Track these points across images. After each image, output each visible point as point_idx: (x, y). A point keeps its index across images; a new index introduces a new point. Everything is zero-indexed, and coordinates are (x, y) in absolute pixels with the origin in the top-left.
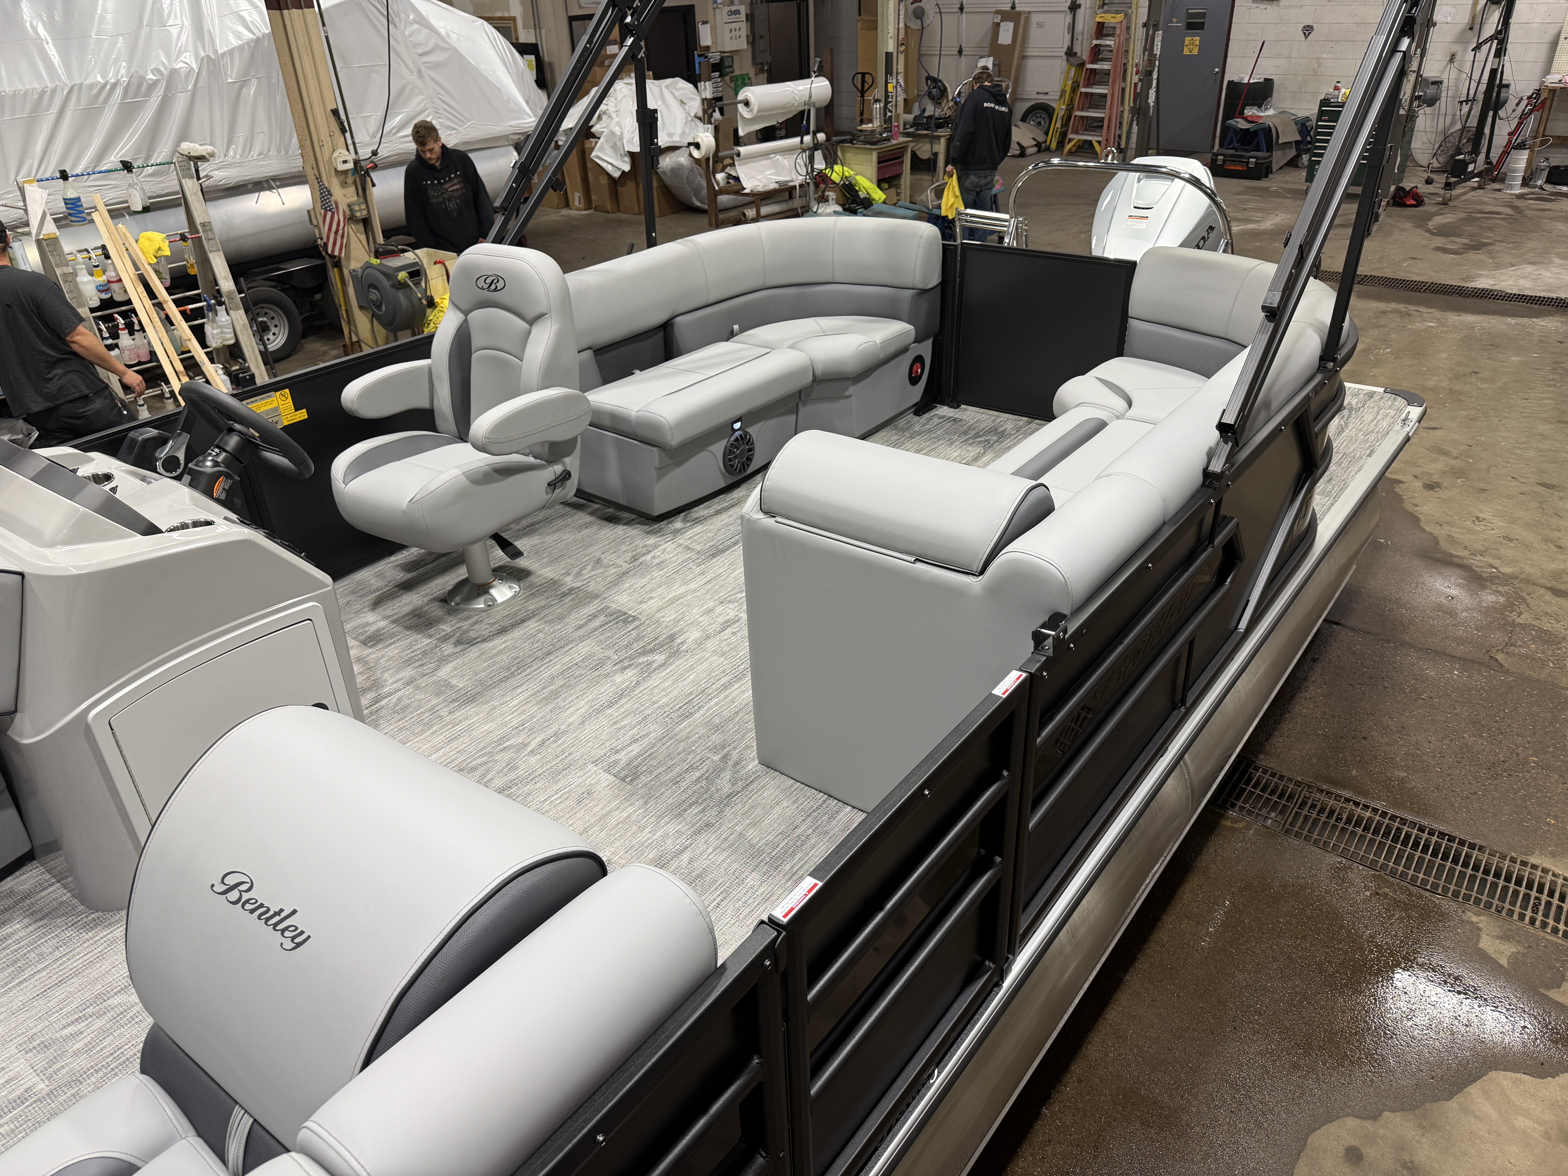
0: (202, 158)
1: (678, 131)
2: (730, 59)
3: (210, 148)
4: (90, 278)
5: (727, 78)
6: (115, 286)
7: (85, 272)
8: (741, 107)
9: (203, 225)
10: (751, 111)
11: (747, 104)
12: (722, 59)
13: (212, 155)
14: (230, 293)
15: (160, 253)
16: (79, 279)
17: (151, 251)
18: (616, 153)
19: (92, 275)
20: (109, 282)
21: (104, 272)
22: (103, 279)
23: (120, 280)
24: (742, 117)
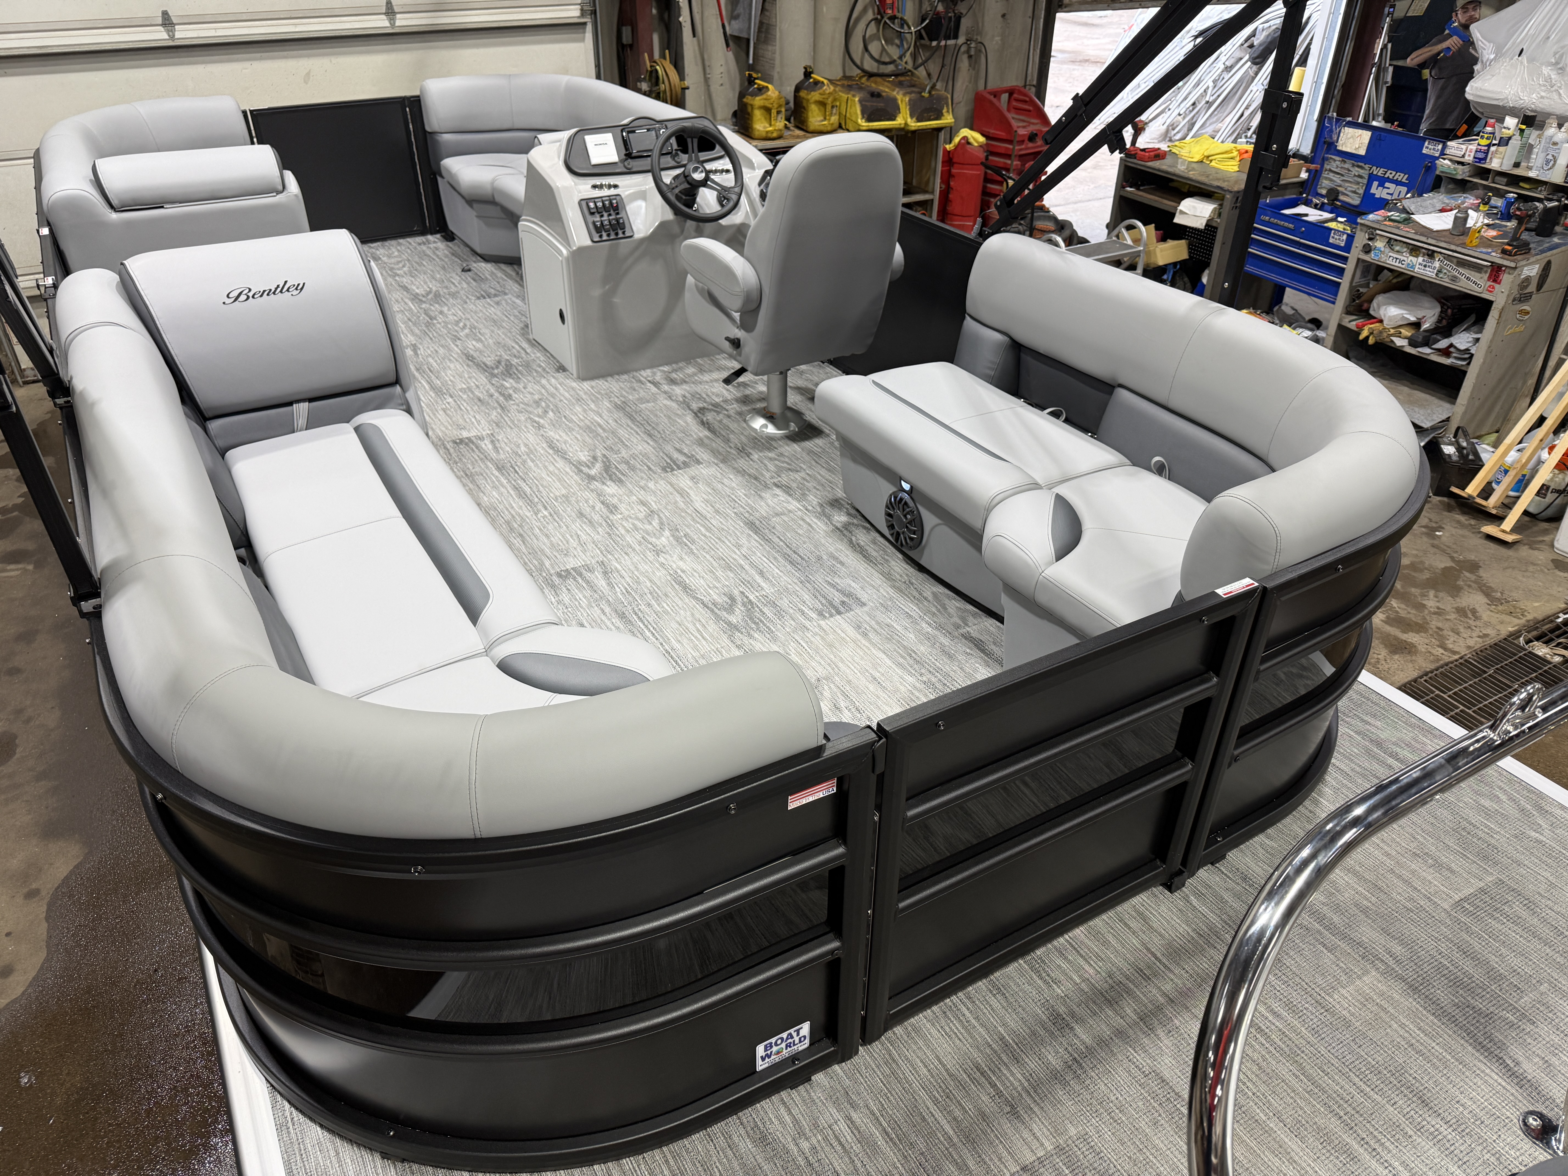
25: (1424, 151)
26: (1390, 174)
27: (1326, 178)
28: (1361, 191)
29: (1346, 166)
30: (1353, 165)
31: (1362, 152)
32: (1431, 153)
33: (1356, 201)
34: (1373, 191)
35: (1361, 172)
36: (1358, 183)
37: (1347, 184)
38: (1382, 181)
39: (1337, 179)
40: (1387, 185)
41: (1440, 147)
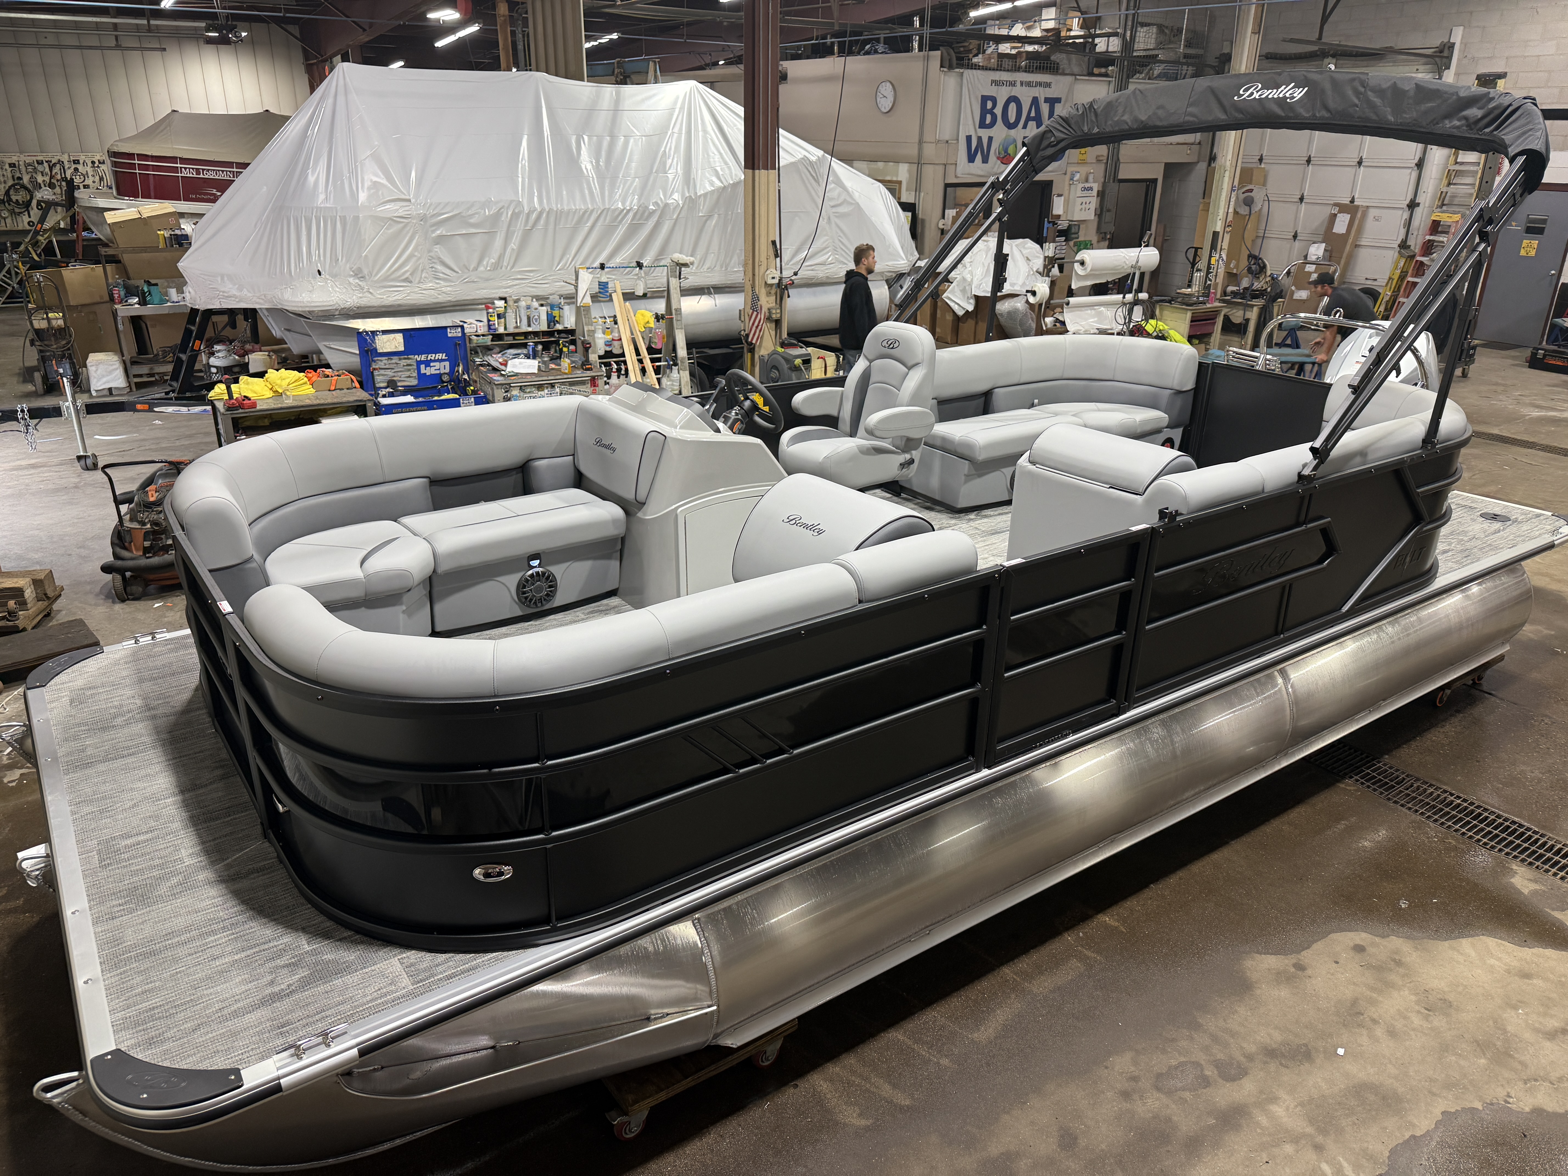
0: (686, 265)
1: (1020, 282)
2: (1077, 227)
3: (692, 259)
4: (603, 336)
5: (1071, 243)
6: (616, 343)
7: (600, 331)
8: (1077, 266)
9: (676, 310)
10: (1085, 269)
11: (1082, 263)
12: (1070, 226)
13: (692, 263)
14: (683, 358)
15: (648, 325)
16: (596, 335)
17: (642, 323)
18: (964, 296)
19: (604, 333)
20: (613, 340)
21: (612, 332)
22: (609, 337)
23: (620, 339)
24: (1076, 273)
25: (449, 335)
26: (431, 357)
27: (378, 375)
28: (415, 374)
29: (393, 361)
30: (400, 359)
31: (402, 348)
32: (455, 335)
33: (414, 382)
34: (423, 371)
35: (409, 362)
36: (409, 370)
37: (400, 374)
38: (427, 363)
39: (390, 373)
40: (432, 364)
41: (459, 329)
